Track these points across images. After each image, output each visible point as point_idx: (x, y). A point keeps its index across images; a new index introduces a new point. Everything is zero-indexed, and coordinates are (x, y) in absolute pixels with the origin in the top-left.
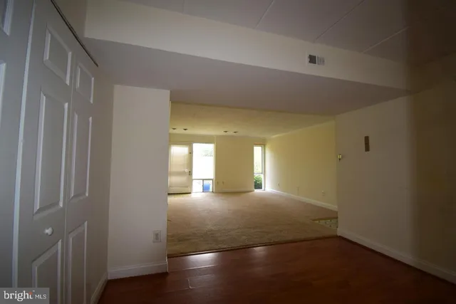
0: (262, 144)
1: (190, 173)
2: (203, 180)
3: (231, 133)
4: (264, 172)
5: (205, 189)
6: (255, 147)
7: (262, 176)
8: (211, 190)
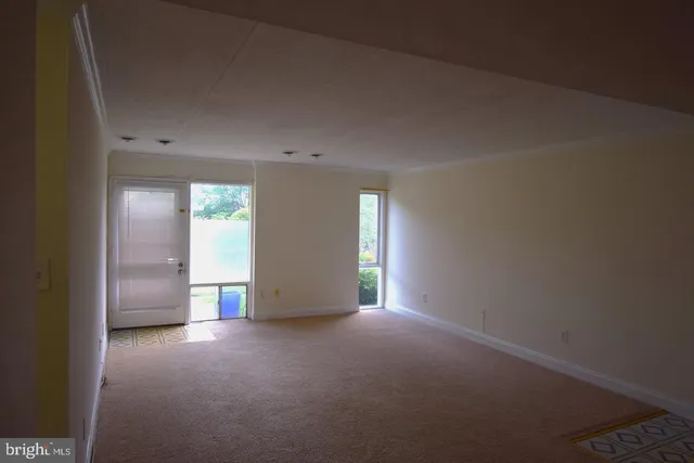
0: (381, 187)
1: (183, 268)
2: (220, 286)
3: (302, 156)
4: (383, 261)
5: (225, 310)
6: (362, 196)
7: (378, 271)
8: (242, 313)
